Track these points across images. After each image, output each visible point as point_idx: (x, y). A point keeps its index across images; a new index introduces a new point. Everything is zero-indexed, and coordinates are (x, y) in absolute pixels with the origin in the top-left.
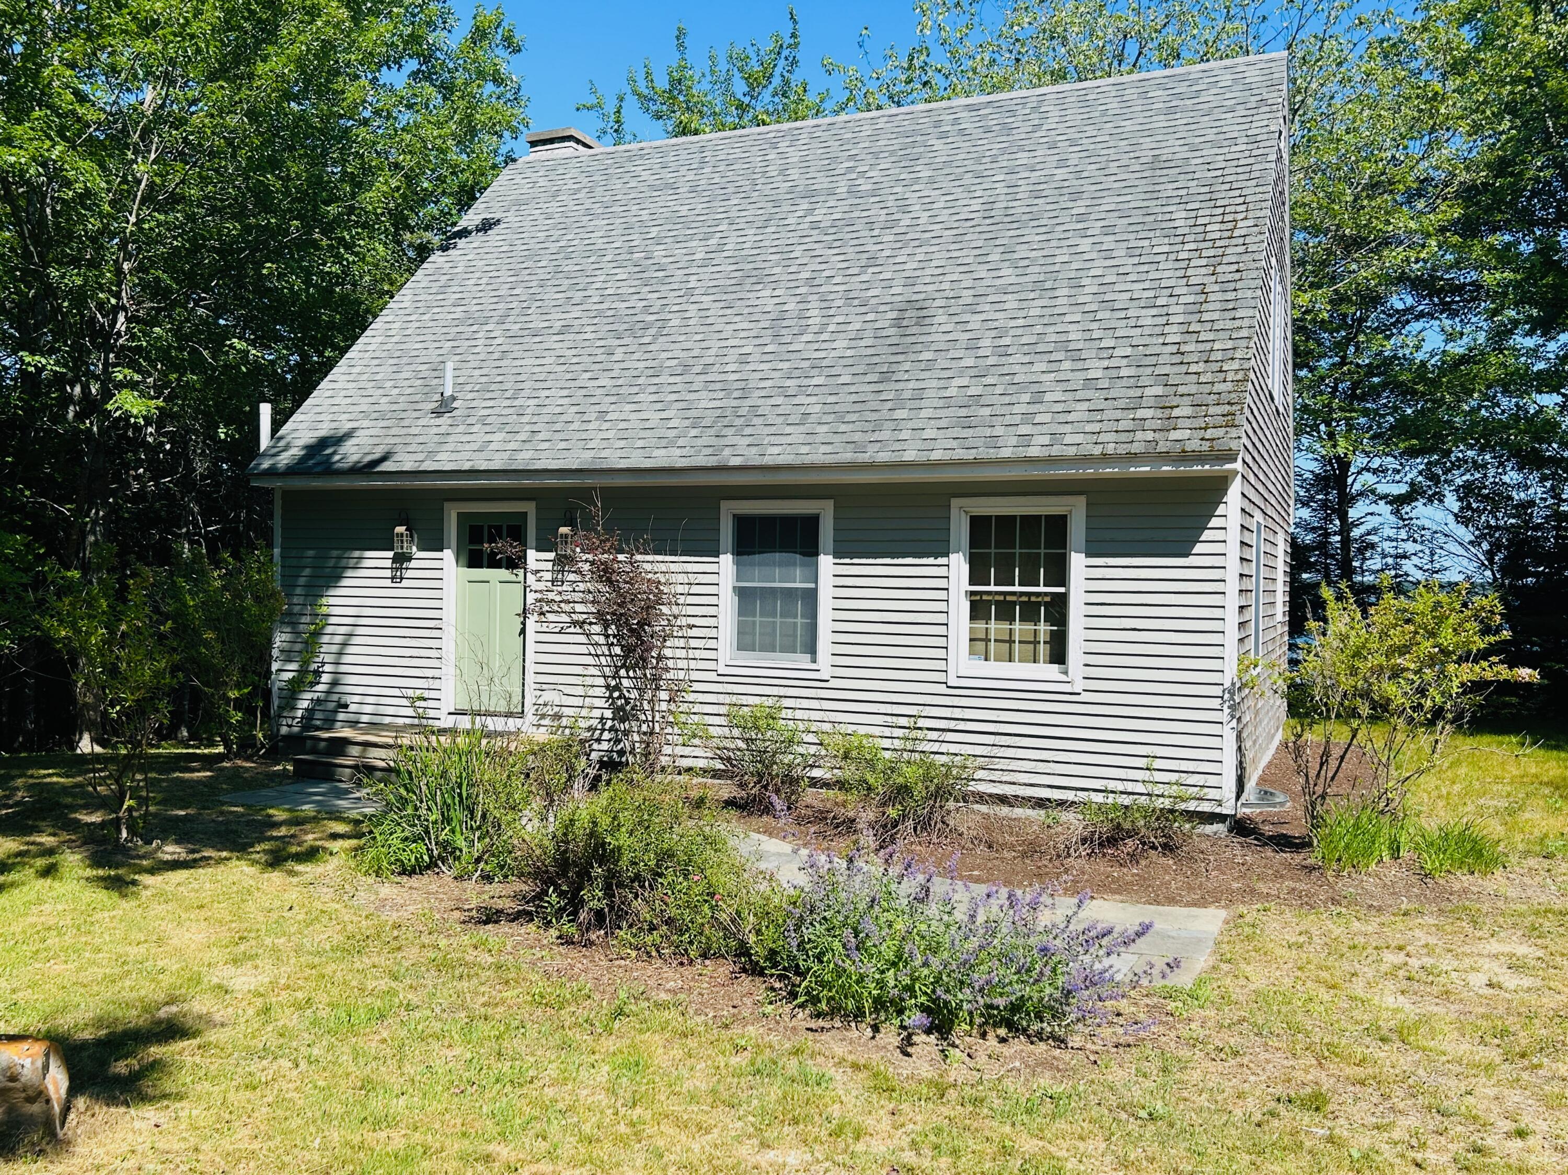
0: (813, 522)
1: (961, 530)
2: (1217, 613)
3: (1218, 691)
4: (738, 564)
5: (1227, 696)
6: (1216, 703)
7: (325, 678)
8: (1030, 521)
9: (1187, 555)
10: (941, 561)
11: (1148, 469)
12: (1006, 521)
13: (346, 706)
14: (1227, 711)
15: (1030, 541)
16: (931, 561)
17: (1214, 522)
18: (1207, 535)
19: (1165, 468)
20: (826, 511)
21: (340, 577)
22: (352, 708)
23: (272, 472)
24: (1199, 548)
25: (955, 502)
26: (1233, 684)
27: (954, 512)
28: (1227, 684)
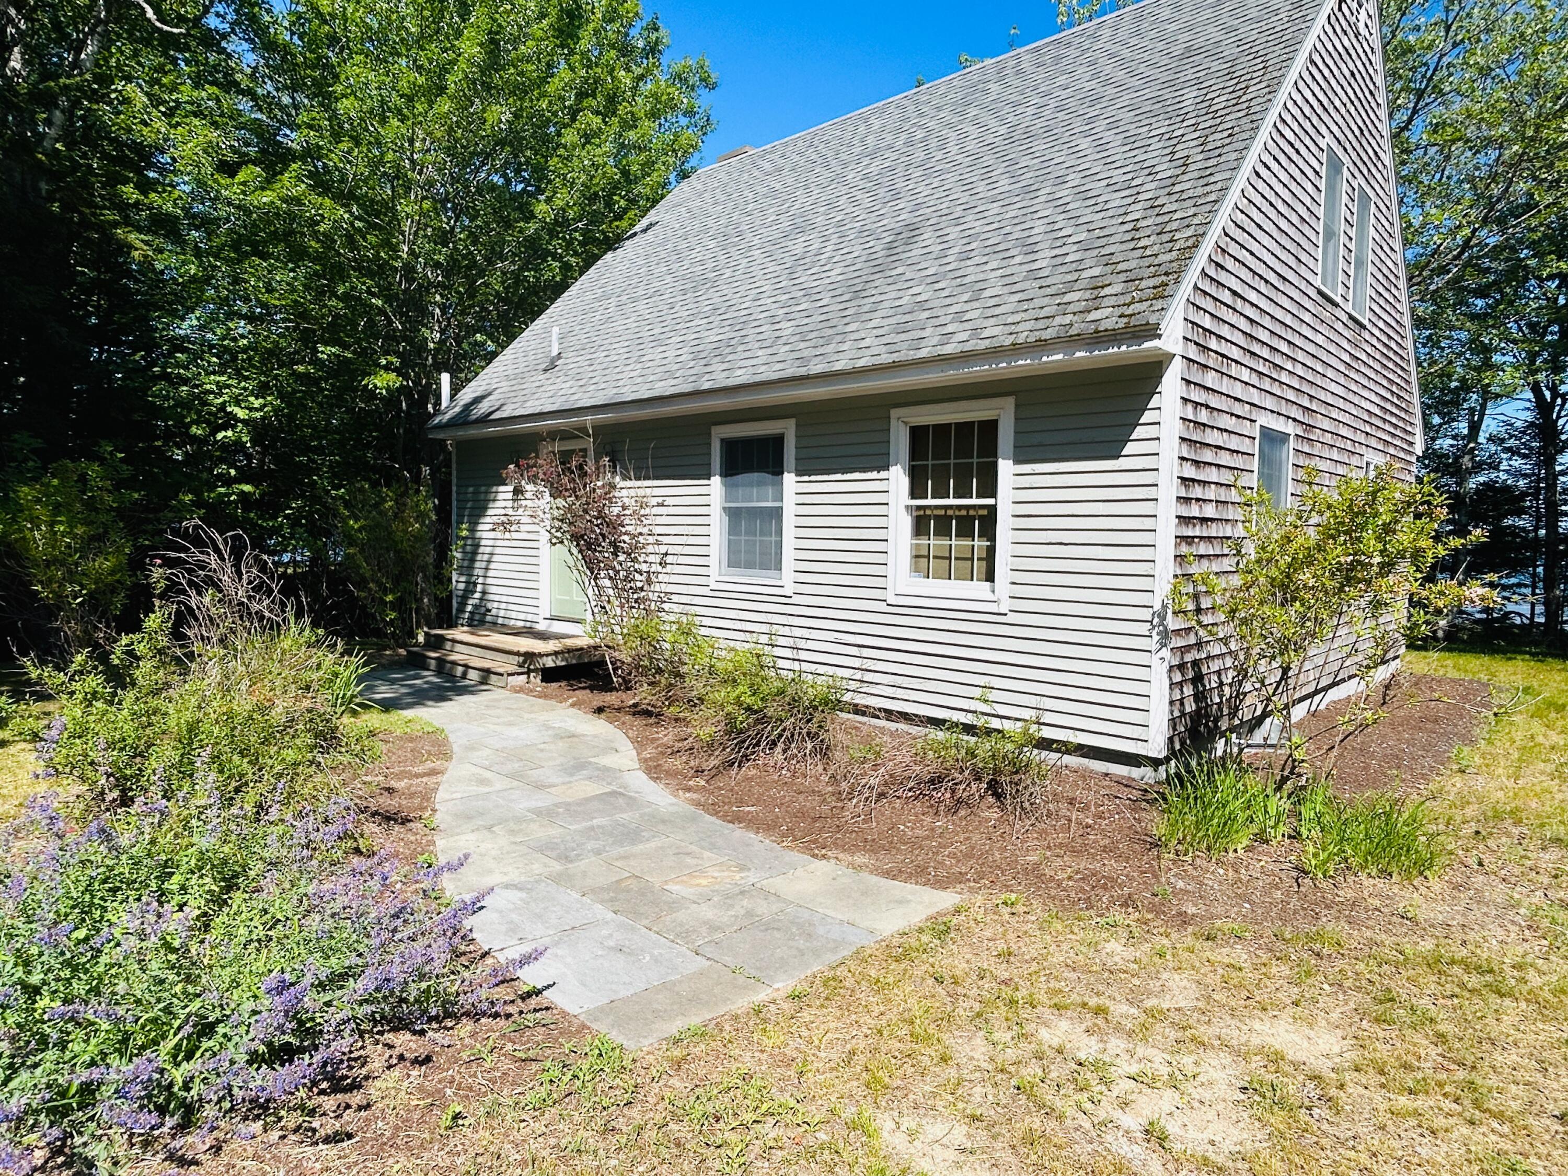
0: (778, 441)
1: (900, 442)
2: (1148, 523)
3: (1146, 614)
4: (725, 485)
5: (1156, 621)
6: (1144, 628)
7: (479, 588)
8: (964, 428)
9: (1117, 456)
10: (883, 474)
11: (1060, 357)
12: (942, 430)
13: (490, 611)
14: (1156, 638)
15: (964, 451)
16: (874, 475)
17: (1147, 417)
18: (1139, 432)
19: (1078, 354)
20: (788, 429)
21: (486, 508)
22: (494, 612)
23: (441, 427)
24: (1130, 448)
25: (894, 413)
26: (1164, 607)
27: (893, 422)
28: (1157, 606)
